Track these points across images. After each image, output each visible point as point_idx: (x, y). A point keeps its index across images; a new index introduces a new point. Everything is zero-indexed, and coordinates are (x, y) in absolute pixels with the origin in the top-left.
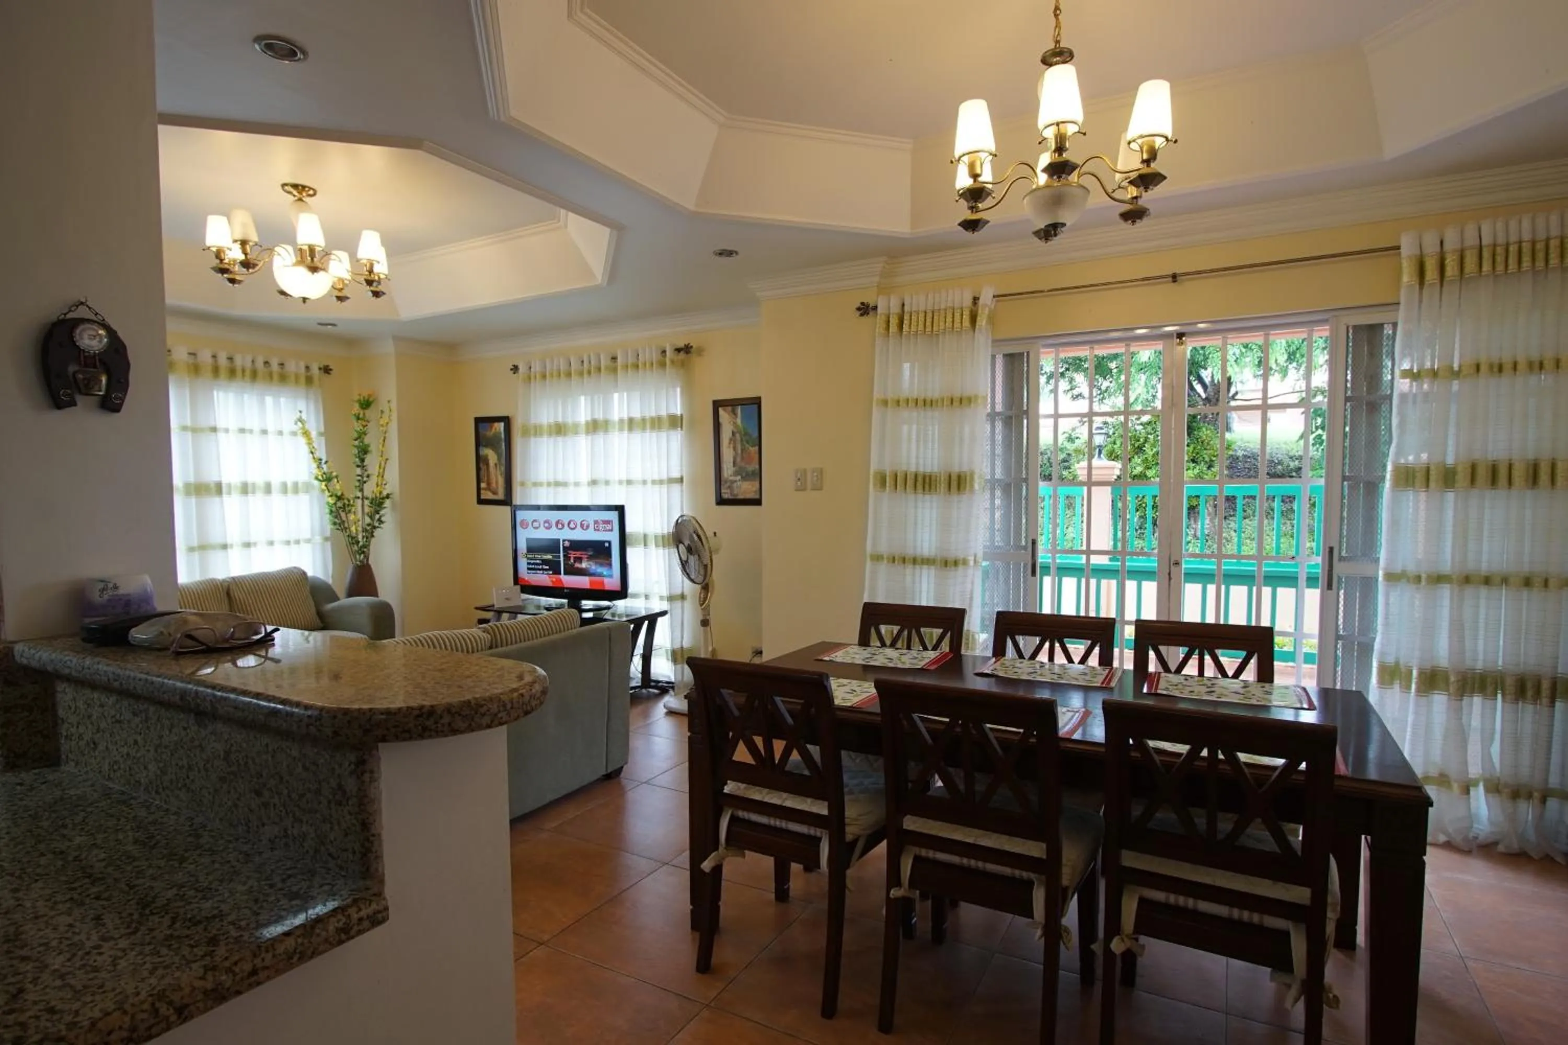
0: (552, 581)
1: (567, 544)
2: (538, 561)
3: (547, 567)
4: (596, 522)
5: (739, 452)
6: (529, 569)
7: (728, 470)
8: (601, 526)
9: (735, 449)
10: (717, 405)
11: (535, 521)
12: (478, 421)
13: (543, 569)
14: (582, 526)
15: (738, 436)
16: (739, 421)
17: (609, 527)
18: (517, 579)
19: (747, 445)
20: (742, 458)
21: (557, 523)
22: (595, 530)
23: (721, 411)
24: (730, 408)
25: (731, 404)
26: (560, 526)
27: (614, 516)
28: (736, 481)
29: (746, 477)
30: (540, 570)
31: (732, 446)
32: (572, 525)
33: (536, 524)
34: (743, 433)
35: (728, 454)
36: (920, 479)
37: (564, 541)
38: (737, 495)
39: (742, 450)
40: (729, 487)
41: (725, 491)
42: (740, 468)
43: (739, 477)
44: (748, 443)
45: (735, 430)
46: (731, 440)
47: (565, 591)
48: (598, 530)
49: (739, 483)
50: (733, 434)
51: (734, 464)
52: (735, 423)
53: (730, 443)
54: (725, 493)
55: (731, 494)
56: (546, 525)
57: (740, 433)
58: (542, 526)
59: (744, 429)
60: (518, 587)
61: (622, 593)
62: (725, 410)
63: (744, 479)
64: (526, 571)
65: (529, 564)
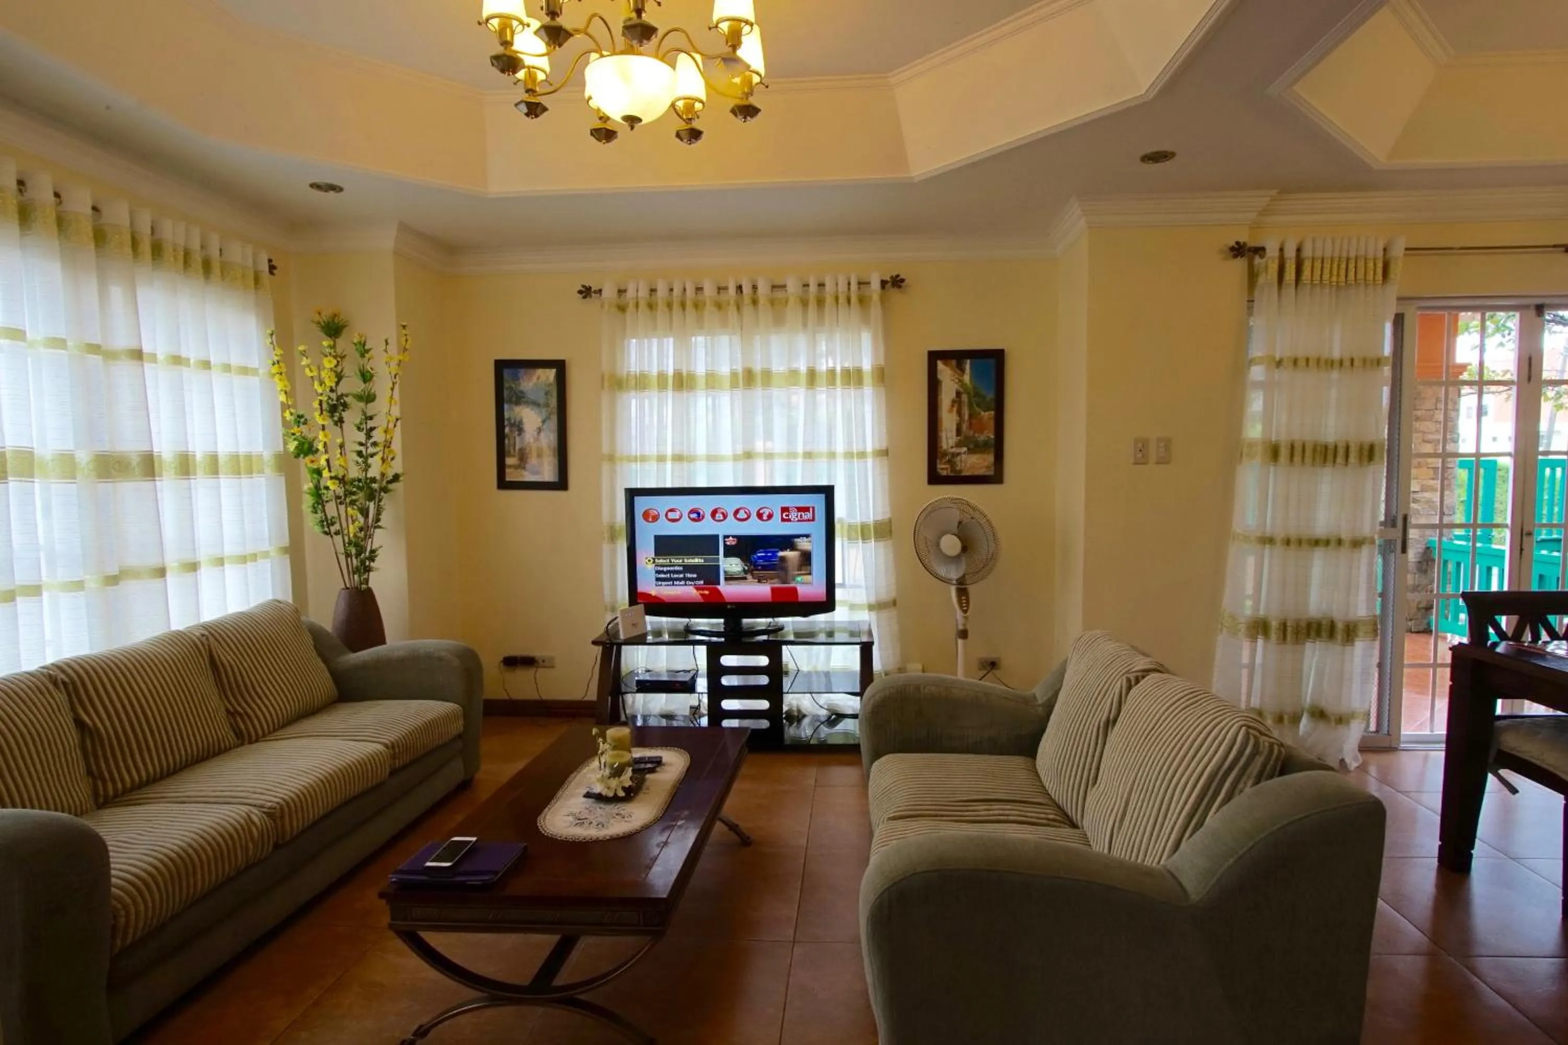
0: (702, 595)
1: (731, 542)
2: (677, 568)
3: (695, 576)
4: (784, 510)
5: (966, 417)
6: (658, 579)
7: (948, 439)
8: (793, 515)
9: (959, 413)
10: (934, 357)
11: (672, 510)
12: (501, 366)
13: (685, 579)
14: (760, 516)
15: (965, 398)
16: (967, 378)
17: (809, 515)
18: (634, 596)
19: (978, 409)
20: (971, 426)
21: (714, 514)
22: (783, 520)
23: (940, 365)
24: (954, 362)
25: (956, 357)
26: (719, 516)
27: (817, 501)
28: (959, 454)
29: (976, 448)
30: (680, 580)
31: (955, 409)
32: (742, 515)
33: (672, 515)
34: (972, 394)
35: (948, 420)
36: (1298, 450)
37: (726, 537)
38: (961, 471)
39: (971, 416)
40: (949, 462)
41: (943, 466)
42: (967, 437)
43: (965, 449)
44: (978, 405)
45: (961, 390)
46: (954, 402)
47: (729, 607)
48: (789, 520)
49: (964, 457)
50: (958, 394)
51: (959, 432)
52: (961, 381)
53: (953, 406)
54: (942, 469)
55: (952, 471)
56: (694, 516)
57: (968, 394)
58: (685, 516)
59: (974, 388)
60: (640, 608)
61: (828, 605)
62: (946, 364)
63: (971, 451)
64: (654, 582)
65: (658, 572)
